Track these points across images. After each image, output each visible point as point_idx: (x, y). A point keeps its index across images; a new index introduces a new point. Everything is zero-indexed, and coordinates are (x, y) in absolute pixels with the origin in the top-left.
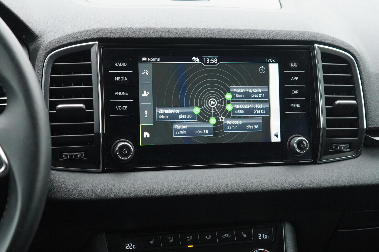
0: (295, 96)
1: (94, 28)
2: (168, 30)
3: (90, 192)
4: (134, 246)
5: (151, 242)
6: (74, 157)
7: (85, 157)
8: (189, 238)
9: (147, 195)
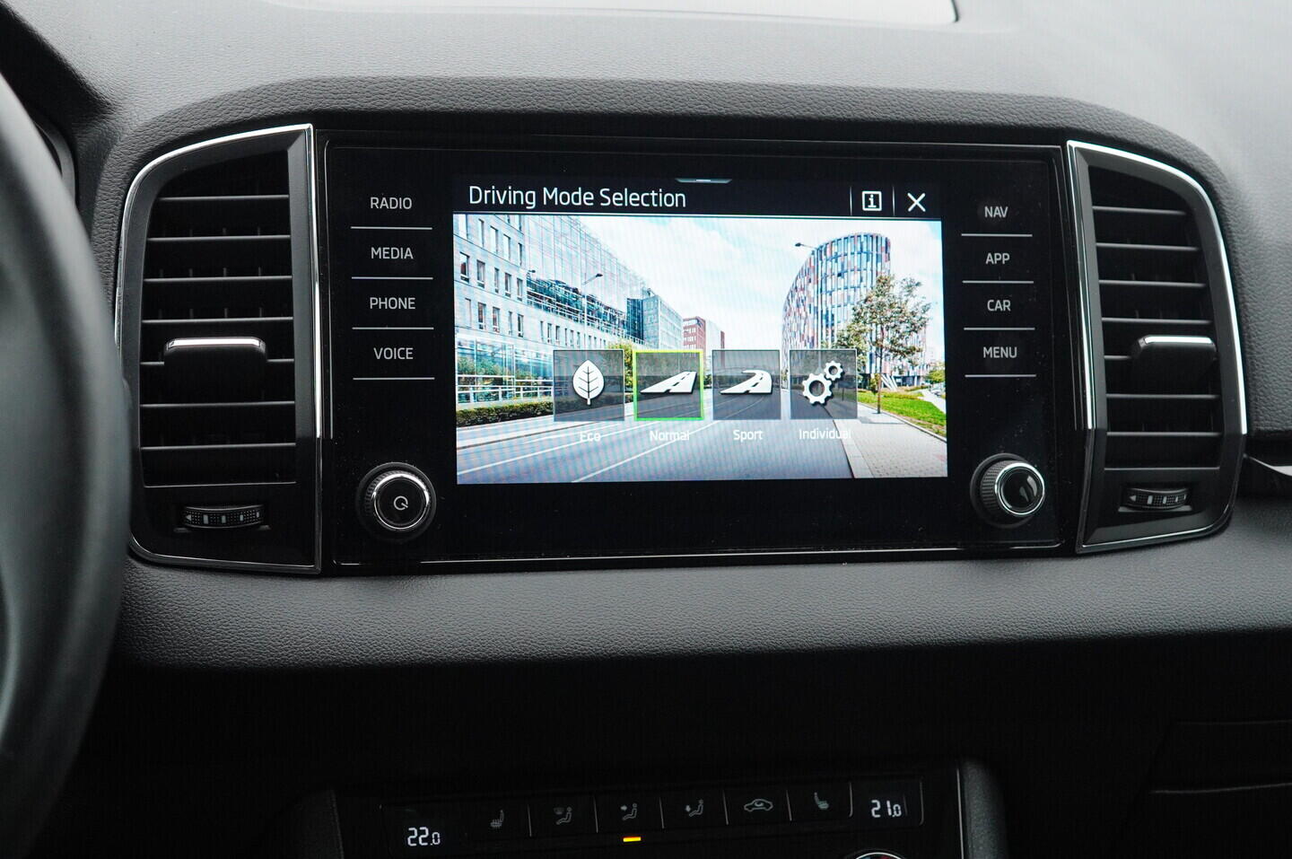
0: (1000, 318)
1: (299, 77)
2: (558, 86)
3: (279, 643)
4: (436, 836)
5: (496, 824)
6: (224, 519)
7: (265, 519)
8: (628, 811)
9: (477, 656)
